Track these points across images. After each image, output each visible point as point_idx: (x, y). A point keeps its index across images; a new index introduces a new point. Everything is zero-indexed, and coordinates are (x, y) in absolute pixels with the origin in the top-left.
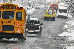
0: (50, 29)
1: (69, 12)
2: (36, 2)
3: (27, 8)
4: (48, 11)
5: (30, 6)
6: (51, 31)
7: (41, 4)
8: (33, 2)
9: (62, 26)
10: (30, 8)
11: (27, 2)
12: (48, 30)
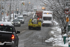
0: (37, 35)
1: (55, 19)
2: (23, 9)
3: (15, 16)
4: (33, 20)
5: (18, 14)
6: (38, 37)
7: (28, 11)
8: (20, 9)
9: (49, 32)
10: (17, 16)
11: (15, 10)
12: (35, 36)
